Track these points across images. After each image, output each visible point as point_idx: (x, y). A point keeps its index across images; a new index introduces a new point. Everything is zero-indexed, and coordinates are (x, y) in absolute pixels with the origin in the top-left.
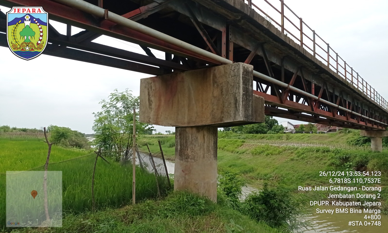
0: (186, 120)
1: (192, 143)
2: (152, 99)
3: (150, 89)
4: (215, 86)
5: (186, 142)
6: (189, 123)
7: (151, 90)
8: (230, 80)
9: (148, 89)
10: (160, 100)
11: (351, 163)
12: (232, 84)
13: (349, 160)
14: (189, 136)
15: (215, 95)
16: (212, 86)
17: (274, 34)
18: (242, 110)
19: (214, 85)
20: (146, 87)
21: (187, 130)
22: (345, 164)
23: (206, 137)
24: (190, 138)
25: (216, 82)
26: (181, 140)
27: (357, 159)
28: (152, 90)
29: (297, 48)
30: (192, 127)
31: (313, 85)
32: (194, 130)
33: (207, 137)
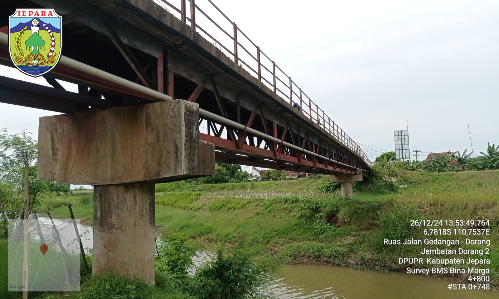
0: (109, 176)
1: (117, 207)
2: (58, 146)
3: (54, 132)
4: (149, 129)
5: (109, 206)
6: (113, 179)
7: (56, 133)
8: (169, 121)
9: (52, 132)
10: (70, 148)
11: (322, 214)
12: (172, 127)
13: (320, 210)
14: (114, 198)
15: (149, 141)
16: (145, 129)
17: (225, 65)
18: (185, 161)
19: (147, 128)
20: (47, 129)
21: (111, 189)
22: (316, 215)
23: (138, 198)
24: (115, 200)
25: (150, 124)
26: (102, 203)
27: (328, 209)
28: (58, 133)
29: (254, 82)
30: (118, 185)
31: (275, 125)
32: (121, 189)
33: (140, 197)
